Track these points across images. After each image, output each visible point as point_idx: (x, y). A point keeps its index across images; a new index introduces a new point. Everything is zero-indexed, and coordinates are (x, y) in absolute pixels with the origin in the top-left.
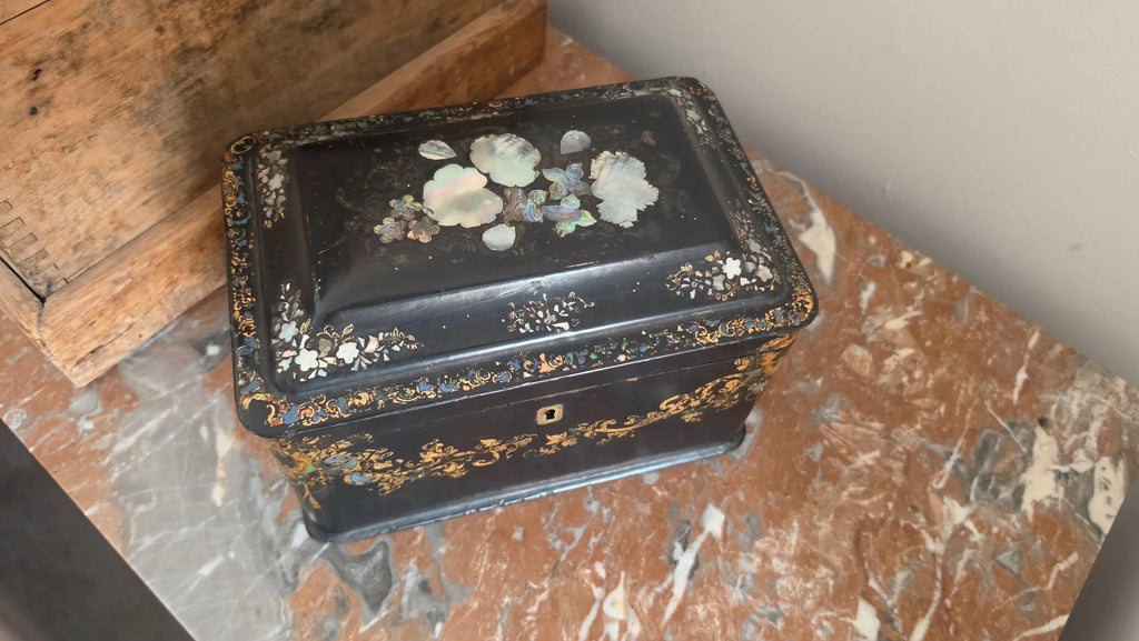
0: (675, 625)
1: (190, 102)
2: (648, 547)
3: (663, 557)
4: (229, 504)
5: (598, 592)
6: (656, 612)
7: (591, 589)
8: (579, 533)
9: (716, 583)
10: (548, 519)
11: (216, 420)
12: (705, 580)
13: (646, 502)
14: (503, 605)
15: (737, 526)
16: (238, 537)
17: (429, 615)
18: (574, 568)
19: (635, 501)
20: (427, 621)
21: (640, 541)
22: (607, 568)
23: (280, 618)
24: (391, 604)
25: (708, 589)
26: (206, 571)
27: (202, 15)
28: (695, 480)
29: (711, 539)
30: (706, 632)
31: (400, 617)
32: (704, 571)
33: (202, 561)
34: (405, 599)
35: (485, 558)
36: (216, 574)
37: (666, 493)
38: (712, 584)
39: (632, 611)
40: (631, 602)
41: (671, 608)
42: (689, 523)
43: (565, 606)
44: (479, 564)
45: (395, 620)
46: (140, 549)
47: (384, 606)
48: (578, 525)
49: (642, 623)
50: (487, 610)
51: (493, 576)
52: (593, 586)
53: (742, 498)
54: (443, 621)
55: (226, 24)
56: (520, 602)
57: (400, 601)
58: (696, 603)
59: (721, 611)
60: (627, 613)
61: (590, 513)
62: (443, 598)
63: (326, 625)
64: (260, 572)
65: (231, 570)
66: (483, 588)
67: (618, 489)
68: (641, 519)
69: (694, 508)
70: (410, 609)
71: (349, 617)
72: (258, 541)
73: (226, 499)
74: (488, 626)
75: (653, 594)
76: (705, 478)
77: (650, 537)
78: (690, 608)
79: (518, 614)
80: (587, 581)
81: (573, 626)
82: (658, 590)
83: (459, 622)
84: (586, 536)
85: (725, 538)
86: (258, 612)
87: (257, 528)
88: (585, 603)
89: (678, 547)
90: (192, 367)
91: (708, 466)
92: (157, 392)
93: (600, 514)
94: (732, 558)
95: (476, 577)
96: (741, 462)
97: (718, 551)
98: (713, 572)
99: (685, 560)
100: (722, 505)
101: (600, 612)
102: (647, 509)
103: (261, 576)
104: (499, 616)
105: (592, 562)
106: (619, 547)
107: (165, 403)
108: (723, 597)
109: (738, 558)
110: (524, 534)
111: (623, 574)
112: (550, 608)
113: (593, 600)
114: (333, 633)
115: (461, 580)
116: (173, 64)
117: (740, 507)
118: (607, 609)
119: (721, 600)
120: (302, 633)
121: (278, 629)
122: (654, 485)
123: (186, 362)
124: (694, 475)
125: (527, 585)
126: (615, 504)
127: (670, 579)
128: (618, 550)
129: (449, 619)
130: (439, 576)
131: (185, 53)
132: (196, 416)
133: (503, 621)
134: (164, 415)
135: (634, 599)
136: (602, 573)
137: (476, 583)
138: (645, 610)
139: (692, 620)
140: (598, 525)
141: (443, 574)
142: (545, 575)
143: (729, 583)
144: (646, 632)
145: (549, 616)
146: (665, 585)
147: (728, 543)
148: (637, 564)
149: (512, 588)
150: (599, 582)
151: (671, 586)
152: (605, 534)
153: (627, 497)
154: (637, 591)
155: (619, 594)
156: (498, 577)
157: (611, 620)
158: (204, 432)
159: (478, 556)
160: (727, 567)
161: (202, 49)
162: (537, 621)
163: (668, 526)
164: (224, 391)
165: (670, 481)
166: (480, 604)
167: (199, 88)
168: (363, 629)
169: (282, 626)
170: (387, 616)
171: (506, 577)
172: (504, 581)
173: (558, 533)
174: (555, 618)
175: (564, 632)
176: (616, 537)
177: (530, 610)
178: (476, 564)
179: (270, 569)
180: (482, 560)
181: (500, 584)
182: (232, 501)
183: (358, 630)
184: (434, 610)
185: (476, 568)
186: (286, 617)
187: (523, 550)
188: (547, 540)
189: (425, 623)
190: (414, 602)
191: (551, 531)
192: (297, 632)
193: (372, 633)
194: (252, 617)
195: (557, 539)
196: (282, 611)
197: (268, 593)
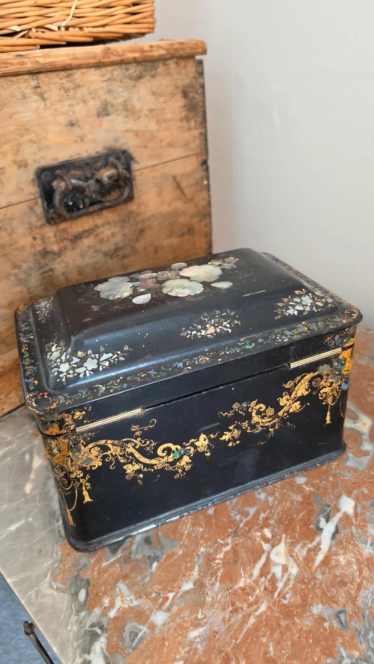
0: (323, 568)
1: (46, 280)
2: (301, 520)
3: (312, 526)
5: (266, 547)
6: (309, 560)
7: (261, 545)
8: (252, 511)
9: (352, 542)
10: (231, 503)
11: (35, 451)
12: (344, 540)
13: (299, 494)
14: (199, 553)
15: (364, 508)
16: (36, 510)
17: (149, 557)
18: (249, 531)
19: (290, 493)
20: (147, 561)
21: (295, 516)
22: (272, 532)
23: (52, 557)
24: (124, 550)
25: (346, 546)
26: (13, 528)
27: (55, 236)
28: (331, 482)
29: (346, 516)
30: (347, 573)
31: (129, 558)
32: (342, 535)
33: (11, 522)
34: (134, 547)
35: (189, 524)
36: (18, 530)
37: (312, 489)
38: (350, 543)
39: (291, 559)
40: (290, 553)
41: (320, 558)
42: (329, 506)
43: (243, 555)
44: (184, 528)
45: (127, 559)
47: (120, 551)
48: (251, 506)
49: (298, 566)
50: (188, 556)
51: (193, 535)
52: (263, 543)
53: (366, 492)
54: (158, 561)
55: (66, 243)
56: (211, 551)
57: (130, 549)
58: (339, 555)
59: (357, 560)
60: (287, 560)
61: (260, 500)
62: (159, 547)
63: (81, 561)
64: (45, 530)
65: (29, 528)
66: (186, 543)
67: (278, 486)
68: (295, 503)
69: (332, 498)
70: (137, 553)
71: (96, 557)
72: (47, 513)
73: (32, 490)
74: (189, 565)
75: (306, 549)
76: (339, 480)
77: (302, 514)
78: (334, 557)
79: (209, 559)
80: (258, 540)
81: (249, 568)
82: (310, 546)
83: (169, 562)
84: (258, 513)
85: (356, 515)
86: (40, 551)
87: (48, 505)
88: (257, 553)
89: (323, 521)
90: (27, 427)
91: (340, 474)
92: (5, 438)
93: (266, 500)
94: (362, 527)
95: (182, 535)
96: (363, 471)
97: (353, 524)
98: (350, 535)
99: (328, 529)
100: (352, 496)
101: (268, 559)
102: (299, 498)
103: (45, 532)
104: (196, 559)
105: (262, 528)
106: (280, 520)
107: (10, 443)
108: (359, 552)
109: (367, 527)
110: (215, 511)
111: (284, 536)
112: (232, 555)
113: (263, 551)
114: (85, 566)
116: (39, 257)
117: (366, 498)
118: (273, 557)
119: (357, 553)
120: (65, 565)
121: (50, 562)
122: (304, 484)
123: (25, 425)
124: (331, 479)
125: (216, 541)
126: (277, 494)
127: (317, 539)
128: (280, 521)
129: (162, 560)
130: (158, 535)
131: (45, 253)
132: (24, 449)
133: (199, 563)
134: (7, 449)
135: (293, 551)
136: (269, 534)
137: (181, 540)
138: (301, 559)
139: (336, 566)
140: (265, 506)
141: (160, 533)
142: (229, 535)
143: (362, 543)
144: (302, 573)
145: (231, 560)
146: (315, 543)
147: (359, 518)
148: (294, 530)
149: (206, 542)
150: (267, 540)
151: (319, 544)
152: (271, 512)
153: (285, 491)
154: (294, 547)
155: (282, 548)
156: (196, 536)
157: (276, 564)
158: (27, 457)
159: (184, 523)
160: (359, 533)
161: (53, 253)
162: (224, 563)
163: (315, 508)
165: (314, 482)
166: (184, 551)
167: (50, 273)
168: (104, 564)
169: (53, 560)
170: (121, 556)
171: (202, 536)
172: (201, 538)
173: (238, 510)
174: (236, 562)
175: (242, 571)
176: (278, 514)
177: (218, 557)
178: (182, 528)
179: (52, 528)
180: (187, 526)
181: (198, 540)
182: (36, 491)
183: (101, 565)
184: (153, 554)
185: (182, 530)
186: (57, 555)
187: (214, 520)
188: (231, 514)
189: (146, 562)
190: (140, 549)
191: (233, 509)
192: (62, 564)
193: (110, 567)
194: (36, 555)
195: (237, 514)
196: (55, 552)
197: (48, 541)
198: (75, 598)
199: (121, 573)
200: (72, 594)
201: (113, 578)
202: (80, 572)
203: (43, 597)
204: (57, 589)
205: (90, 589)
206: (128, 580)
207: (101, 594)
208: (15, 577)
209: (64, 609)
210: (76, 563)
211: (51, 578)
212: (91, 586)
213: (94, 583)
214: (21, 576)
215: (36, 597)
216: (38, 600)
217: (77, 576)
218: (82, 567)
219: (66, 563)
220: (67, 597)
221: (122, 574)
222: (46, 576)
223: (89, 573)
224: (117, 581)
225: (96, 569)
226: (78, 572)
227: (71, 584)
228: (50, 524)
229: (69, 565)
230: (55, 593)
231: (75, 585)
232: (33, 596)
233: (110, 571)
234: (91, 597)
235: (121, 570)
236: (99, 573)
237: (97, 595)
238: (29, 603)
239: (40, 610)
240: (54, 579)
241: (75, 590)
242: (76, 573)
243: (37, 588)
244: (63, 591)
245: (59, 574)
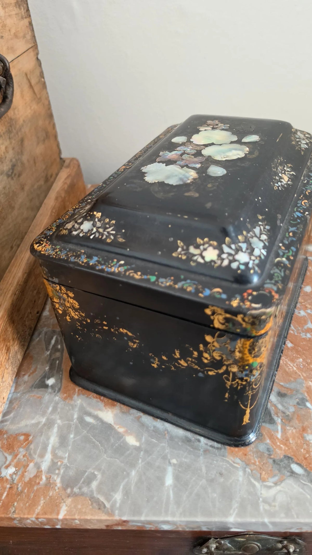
4: (143, 440)
8: (310, 326)
10: (292, 331)
11: (89, 409)
16: (167, 451)
17: (298, 404)
23: (236, 468)
24: (277, 414)
26: (169, 481)
31: (288, 416)
33: (161, 480)
34: (280, 407)
35: (289, 363)
36: (177, 478)
44: (291, 368)
45: (287, 419)
46: (118, 505)
47: (275, 418)
48: (306, 323)
51: (302, 367)
54: (307, 401)
57: (279, 410)
61: (305, 316)
62: (295, 392)
64: (199, 457)
65: (183, 469)
66: (305, 375)
67: (303, 301)
70: (287, 409)
71: (266, 436)
72: (180, 443)
73: (138, 438)
86: (221, 474)
87: (172, 438)
90: (47, 397)
92: (39, 423)
93: (308, 314)
95: (296, 373)
103: (201, 457)
107: (50, 424)
110: (292, 342)
114: (268, 450)
115: (292, 379)
120: (254, 464)
121: (241, 473)
123: (40, 398)
126: (309, 306)
129: (308, 398)
130: (282, 386)
132: (76, 416)
134: (55, 430)
137: (300, 376)
141: (282, 384)
153: (309, 301)
156: (304, 366)
158: (89, 419)
159: (286, 365)
164: (79, 395)
168: (279, 435)
169: (241, 469)
170: (282, 420)
171: (307, 363)
172: (308, 365)
173: (303, 332)
178: (289, 369)
179: (202, 450)
180: (290, 365)
181: (308, 367)
182: (144, 437)
183: (277, 438)
184: (297, 400)
185: (291, 370)
186: (238, 464)
187: (300, 348)
188: (303, 337)
189: (301, 408)
190: (285, 405)
191: (300, 333)
192: (252, 465)
193: (286, 433)
194: (222, 480)
195: (306, 334)
196: (232, 463)
197: (215, 462)
198: (296, 475)
199: (298, 430)
200: (291, 476)
201: (299, 438)
202: (272, 457)
203: (274, 499)
204: (276, 484)
205: (295, 460)
206: (308, 429)
207: (308, 455)
208: (232, 511)
209: (301, 490)
210: (261, 455)
211: (259, 482)
212: (292, 457)
213: (292, 454)
214: (235, 505)
215: (270, 505)
216: (275, 506)
217: (274, 461)
218: (267, 453)
219: (253, 461)
220: (290, 482)
221: (300, 430)
222: (254, 486)
223: (278, 451)
224: (303, 437)
225: (278, 444)
226: (271, 458)
227: (280, 471)
228: (196, 448)
229: (257, 460)
230: (278, 488)
231: (283, 469)
232: (267, 507)
233: (289, 436)
234: (304, 463)
235: (295, 428)
236: (285, 444)
237: (306, 459)
238: (272, 515)
239: (287, 510)
240: (264, 480)
241: (288, 472)
242: (271, 461)
243: (261, 499)
244: (281, 481)
245: (261, 474)
